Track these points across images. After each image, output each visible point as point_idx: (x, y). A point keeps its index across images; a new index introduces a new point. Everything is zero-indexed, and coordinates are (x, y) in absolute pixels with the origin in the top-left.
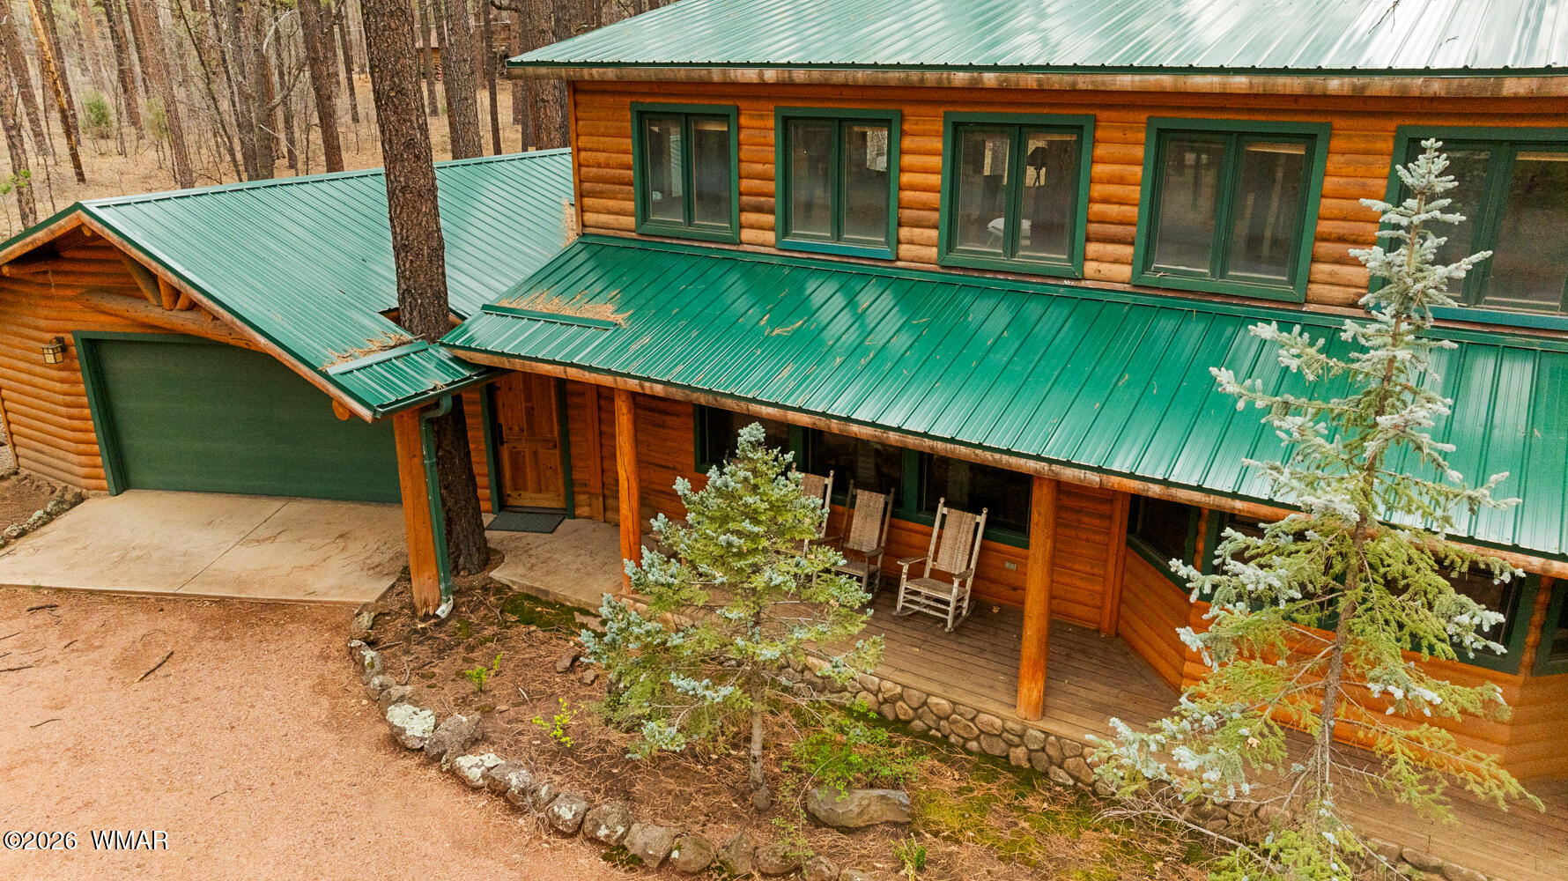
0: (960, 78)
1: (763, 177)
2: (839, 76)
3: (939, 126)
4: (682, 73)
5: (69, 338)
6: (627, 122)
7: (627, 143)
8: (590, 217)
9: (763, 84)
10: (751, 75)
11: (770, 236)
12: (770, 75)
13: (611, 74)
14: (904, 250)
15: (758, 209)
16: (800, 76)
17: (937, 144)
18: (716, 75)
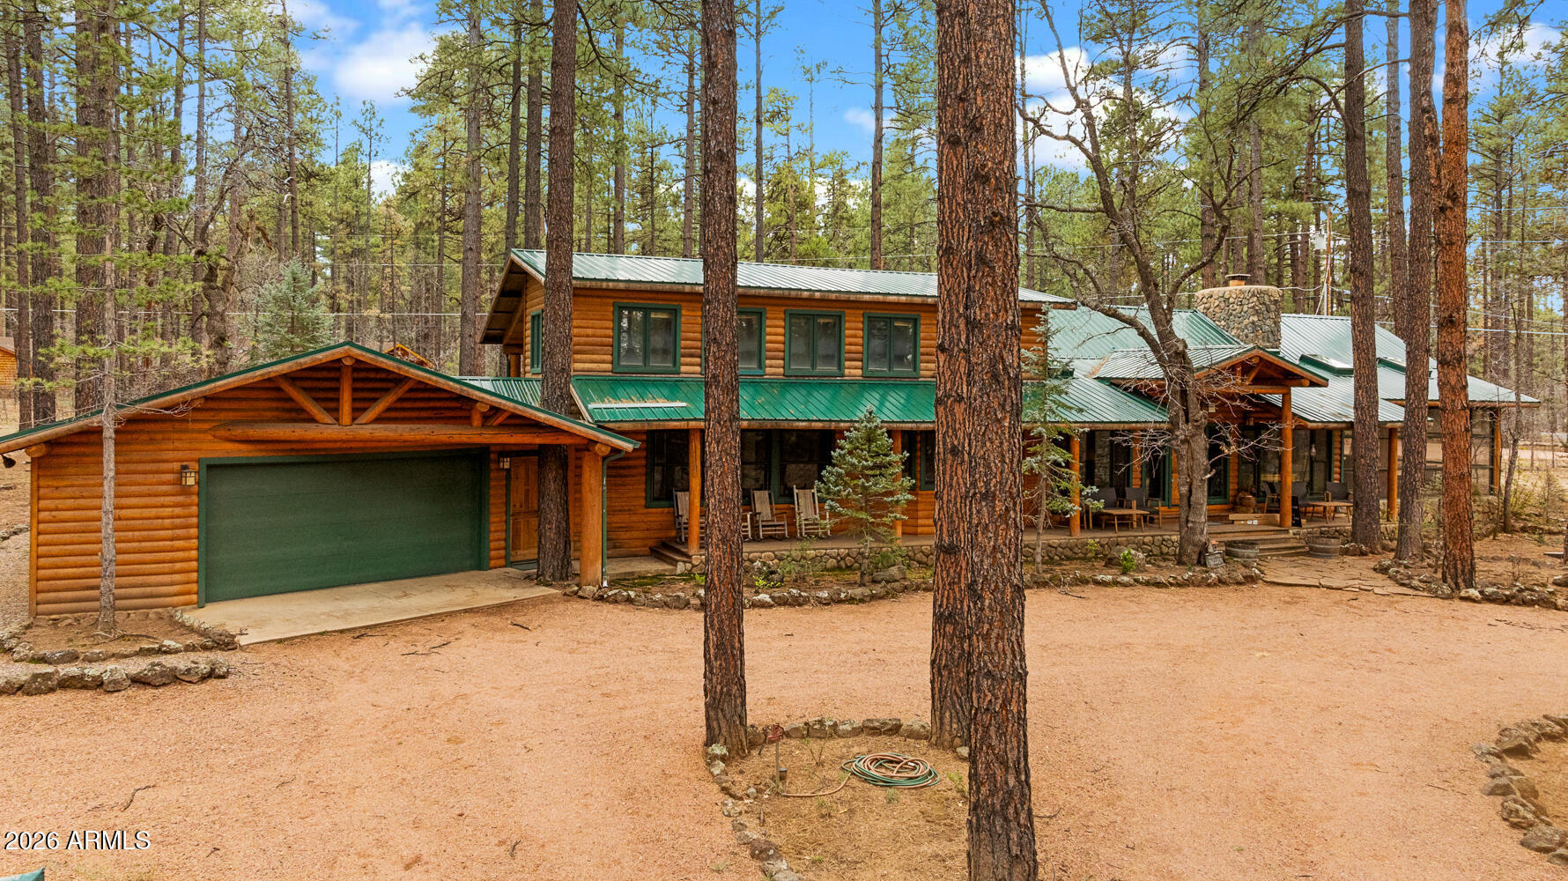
3: (781, 315)
5: (195, 466)
6: (609, 313)
7: (609, 323)
8: (578, 366)
11: (698, 369)
14: (769, 370)
15: (692, 356)
17: (781, 323)
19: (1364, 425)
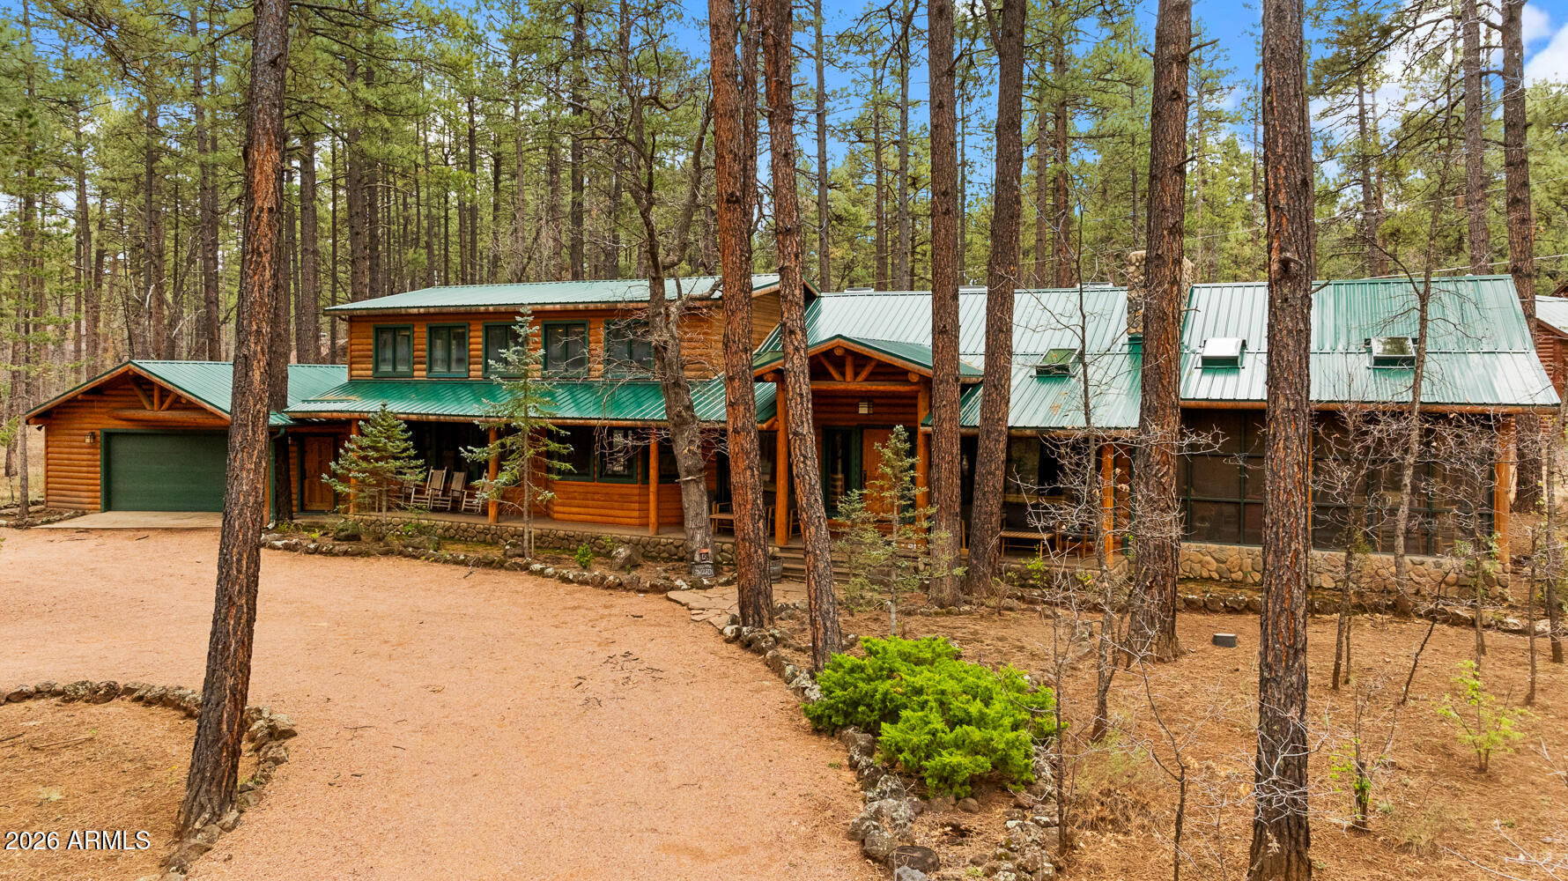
0: (482, 308)
1: (422, 350)
2: (445, 310)
3: (480, 327)
4: (391, 311)
5: (98, 432)
6: (372, 333)
7: (371, 341)
8: (354, 373)
9: (419, 314)
10: (415, 311)
11: (424, 373)
12: (422, 310)
13: (364, 312)
14: (472, 373)
15: (421, 363)
16: (432, 310)
17: (480, 334)
18: (403, 311)
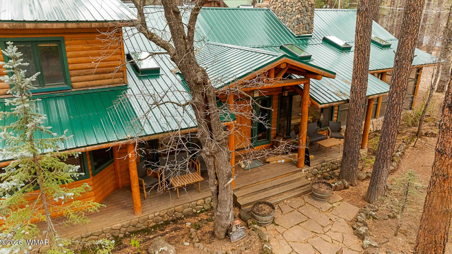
19: (356, 104)
